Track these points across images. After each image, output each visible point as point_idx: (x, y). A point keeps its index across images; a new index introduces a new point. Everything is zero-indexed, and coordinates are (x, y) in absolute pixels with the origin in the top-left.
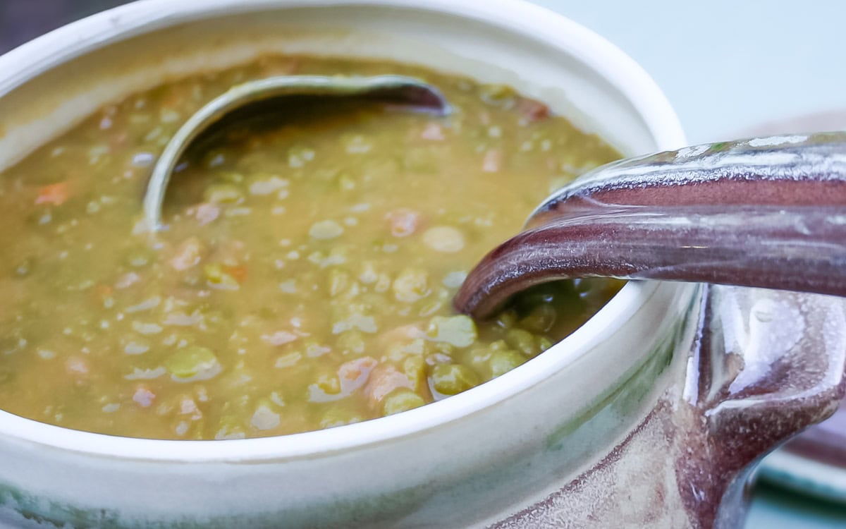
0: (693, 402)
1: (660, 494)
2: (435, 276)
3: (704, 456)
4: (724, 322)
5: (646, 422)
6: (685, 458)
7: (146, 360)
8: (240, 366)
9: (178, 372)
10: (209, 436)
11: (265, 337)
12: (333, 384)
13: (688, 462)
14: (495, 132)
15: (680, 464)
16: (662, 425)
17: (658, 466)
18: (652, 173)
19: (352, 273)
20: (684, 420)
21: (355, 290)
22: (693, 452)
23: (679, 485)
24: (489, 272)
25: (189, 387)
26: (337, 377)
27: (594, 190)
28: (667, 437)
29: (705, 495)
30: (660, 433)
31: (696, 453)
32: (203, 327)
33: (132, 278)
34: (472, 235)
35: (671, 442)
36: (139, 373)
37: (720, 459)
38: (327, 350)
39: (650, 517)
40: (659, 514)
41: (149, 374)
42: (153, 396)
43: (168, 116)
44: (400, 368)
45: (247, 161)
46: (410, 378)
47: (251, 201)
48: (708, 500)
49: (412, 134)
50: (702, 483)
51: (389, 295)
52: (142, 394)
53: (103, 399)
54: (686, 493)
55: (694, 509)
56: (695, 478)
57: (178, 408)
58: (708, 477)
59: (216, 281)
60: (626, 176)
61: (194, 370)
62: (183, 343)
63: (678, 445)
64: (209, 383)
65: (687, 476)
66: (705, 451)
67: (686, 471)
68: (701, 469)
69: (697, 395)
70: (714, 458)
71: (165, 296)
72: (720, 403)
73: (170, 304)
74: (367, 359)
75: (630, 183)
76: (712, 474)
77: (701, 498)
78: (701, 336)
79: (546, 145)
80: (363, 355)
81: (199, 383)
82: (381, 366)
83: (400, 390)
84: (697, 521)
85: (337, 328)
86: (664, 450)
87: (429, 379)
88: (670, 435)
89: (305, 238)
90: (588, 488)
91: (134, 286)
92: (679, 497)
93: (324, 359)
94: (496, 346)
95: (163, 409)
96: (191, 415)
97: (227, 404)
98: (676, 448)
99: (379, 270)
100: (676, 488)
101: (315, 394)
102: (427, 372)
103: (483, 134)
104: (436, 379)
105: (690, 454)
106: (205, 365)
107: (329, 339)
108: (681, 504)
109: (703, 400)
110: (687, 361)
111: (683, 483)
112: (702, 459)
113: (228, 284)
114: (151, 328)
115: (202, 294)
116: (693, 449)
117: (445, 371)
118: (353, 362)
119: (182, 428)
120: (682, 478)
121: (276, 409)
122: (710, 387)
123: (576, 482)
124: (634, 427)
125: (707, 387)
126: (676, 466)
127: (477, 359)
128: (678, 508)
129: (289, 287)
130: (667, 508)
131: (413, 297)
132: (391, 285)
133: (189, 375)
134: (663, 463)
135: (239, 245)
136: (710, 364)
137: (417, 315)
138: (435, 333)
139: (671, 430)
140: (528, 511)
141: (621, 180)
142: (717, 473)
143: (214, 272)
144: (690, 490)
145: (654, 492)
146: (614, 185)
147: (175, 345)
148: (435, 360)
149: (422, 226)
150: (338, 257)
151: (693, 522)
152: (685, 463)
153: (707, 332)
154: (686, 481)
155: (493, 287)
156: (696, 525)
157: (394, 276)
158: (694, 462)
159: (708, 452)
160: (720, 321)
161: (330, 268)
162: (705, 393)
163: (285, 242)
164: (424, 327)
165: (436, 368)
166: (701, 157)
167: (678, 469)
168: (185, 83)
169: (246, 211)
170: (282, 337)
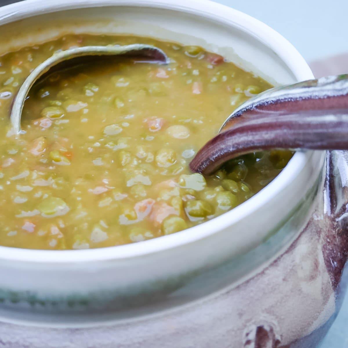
0: (329, 214)
1: (316, 265)
2: (177, 152)
3: (336, 243)
4: (340, 171)
5: (307, 227)
6: (326, 245)
7: (26, 206)
8: (80, 206)
9: (45, 212)
10: (69, 247)
11: (90, 190)
12: (133, 214)
13: (328, 247)
14: (196, 72)
15: (324, 248)
16: (314, 228)
17: (314, 250)
18: (305, 92)
19: (132, 153)
20: (325, 224)
21: (135, 162)
22: (330, 241)
23: (325, 259)
24: (214, 149)
25: (54, 220)
26: (134, 210)
27: (270, 103)
28: (318, 234)
29: (337, 264)
30: (314, 232)
31: (332, 241)
32: (54, 186)
33: (11, 161)
34: (193, 129)
35: (319, 236)
36: (24, 214)
37: (344, 244)
38: (125, 196)
39: (312, 278)
40: (316, 275)
41: (30, 214)
42: (34, 226)
43: (16, 71)
44: (169, 204)
45: (62, 93)
46: (176, 209)
47: (68, 115)
48: (339, 267)
49: (151, 75)
50: (336, 257)
51: (154, 163)
52: (28, 226)
53: (7, 229)
54: (328, 263)
55: (332, 272)
56: (332, 255)
57: (49, 232)
58: (338, 254)
59: (57, 161)
60: (288, 94)
61: (55, 210)
62: (46, 196)
63: (323, 238)
64: (64, 217)
65: (328, 254)
66: (336, 240)
67: (328, 252)
68: (335, 250)
69: (330, 210)
70: (341, 244)
71: (32, 170)
72: (343, 214)
73: (35, 175)
74: (149, 200)
75: (292, 98)
76: (340, 252)
77: (335, 266)
78: (328, 178)
79: (225, 78)
80: (147, 197)
81: (58, 217)
82: (157, 203)
83: (171, 216)
84: (334, 278)
85: (129, 184)
86: (317, 241)
87: (185, 209)
88: (319, 232)
89: (102, 134)
90: (282, 264)
91: (13, 165)
92: (325, 266)
93: (125, 201)
94: (218, 189)
95: (41, 233)
96: (57, 235)
97: (76, 228)
98: (321, 240)
99: (147, 151)
100: (323, 261)
101: (123, 220)
102: (184, 205)
103: (189, 73)
104: (188, 209)
105: (329, 242)
106: (61, 208)
107: (126, 190)
108: (326, 269)
109: (333, 213)
110: (324, 193)
111: (326, 258)
112: (335, 245)
113: (64, 162)
114: (27, 188)
115: (51, 168)
116: (330, 239)
117: (193, 205)
118: (143, 201)
119: (53, 243)
120: (326, 255)
121: (104, 230)
122: (336, 206)
123: (275, 261)
124: (301, 230)
125: (335, 206)
126: (322, 249)
127: (209, 196)
128: (325, 272)
129: (98, 162)
130: (320, 272)
131: (168, 165)
132: (155, 158)
133: (51, 214)
134: (316, 248)
135: (66, 140)
136: (335, 194)
137: (171, 174)
138: (184, 184)
139: (319, 230)
140: (253, 278)
141: (286, 97)
142: (343, 252)
143: (56, 156)
144: (329, 262)
145: (314, 264)
146: (282, 100)
147: (41, 197)
148: (187, 198)
149: (165, 125)
150: (123, 145)
151: (332, 279)
152: (326, 247)
153: (332, 176)
154: (328, 257)
155: (216, 157)
156: (333, 280)
157: (155, 153)
158: (331, 247)
159: (338, 240)
160: (338, 170)
161: (120, 151)
162: (334, 209)
163: (91, 137)
164: (177, 180)
165: (189, 203)
166: (334, 82)
167: (324, 251)
168: (23, 52)
169: (66, 121)
170: (100, 190)
